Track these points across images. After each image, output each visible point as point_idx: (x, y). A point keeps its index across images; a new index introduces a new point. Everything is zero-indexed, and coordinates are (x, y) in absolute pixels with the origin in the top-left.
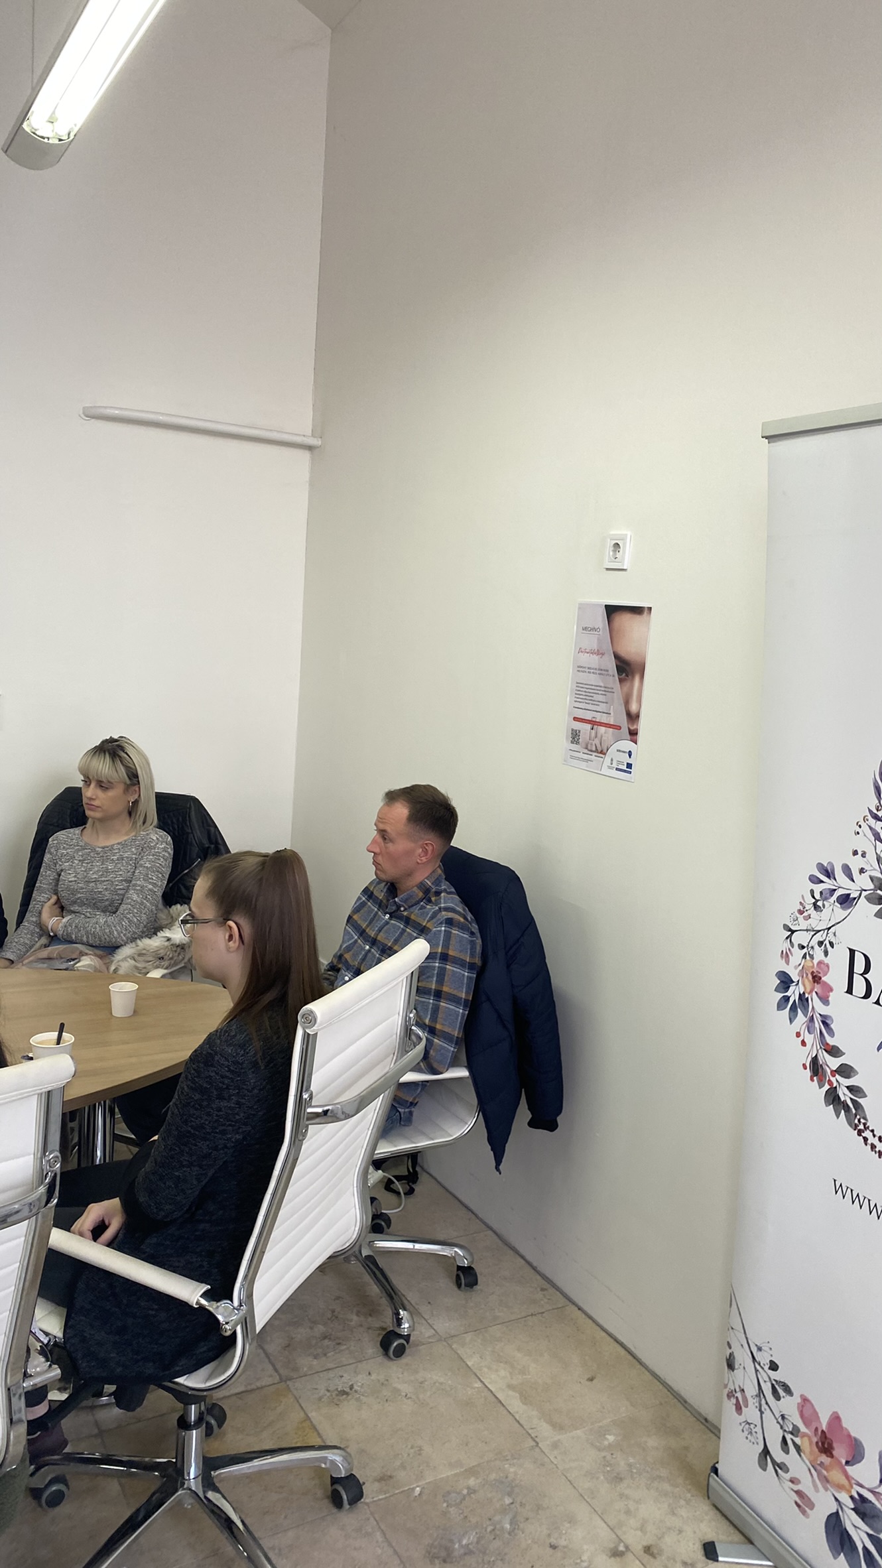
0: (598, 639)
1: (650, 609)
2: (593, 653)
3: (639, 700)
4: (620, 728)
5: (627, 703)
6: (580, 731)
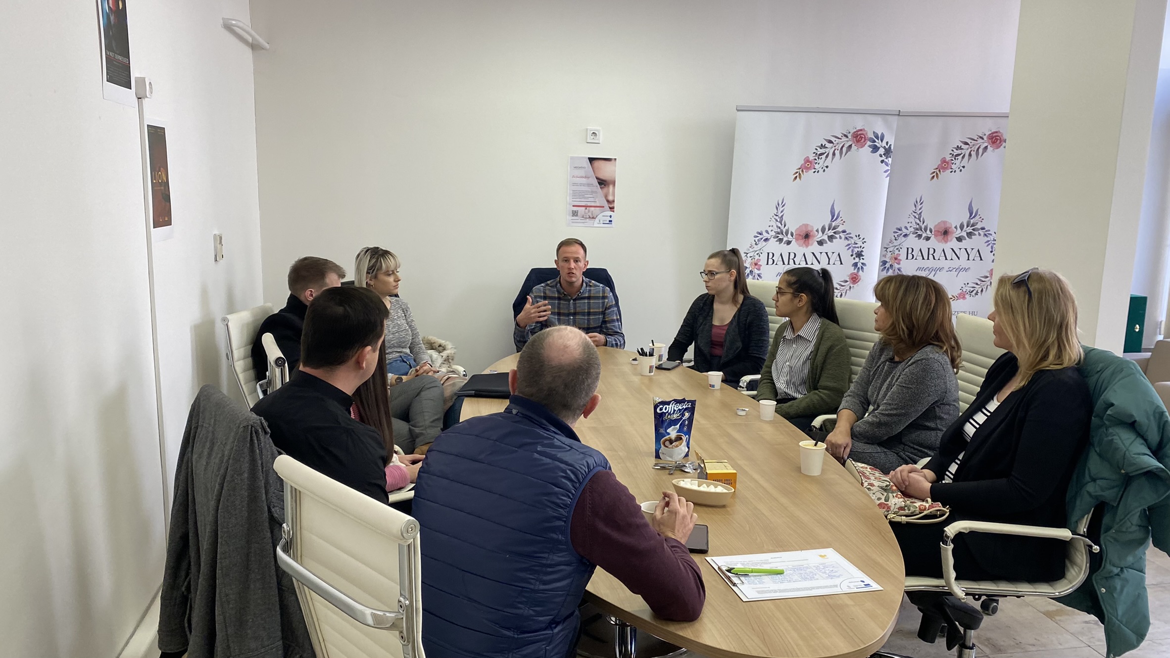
0: (586, 171)
2: (582, 177)
3: (614, 195)
4: (603, 207)
5: (606, 196)
6: (578, 211)
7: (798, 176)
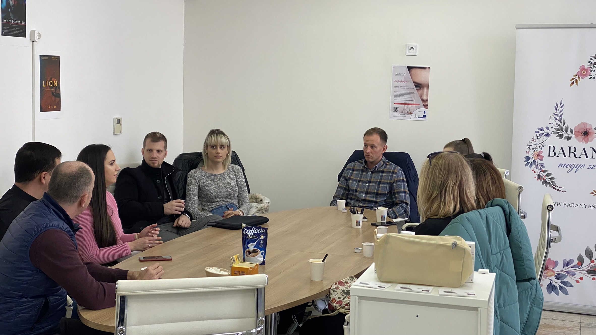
0: (405, 77)
1: (429, 68)
2: (402, 82)
3: (427, 95)
4: (419, 105)
5: (421, 96)
6: (398, 107)
7: (574, 81)
